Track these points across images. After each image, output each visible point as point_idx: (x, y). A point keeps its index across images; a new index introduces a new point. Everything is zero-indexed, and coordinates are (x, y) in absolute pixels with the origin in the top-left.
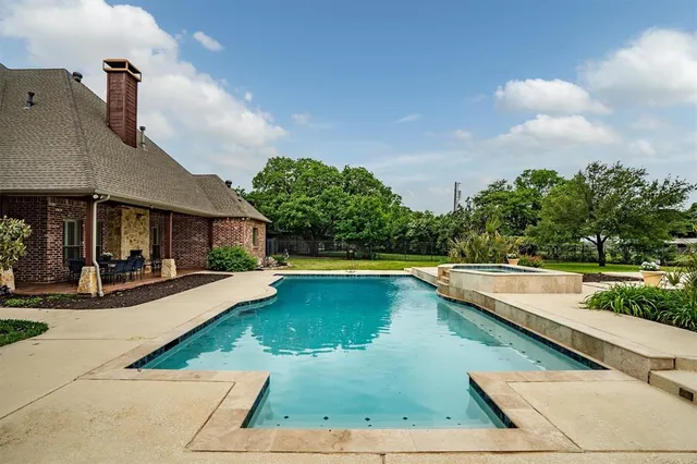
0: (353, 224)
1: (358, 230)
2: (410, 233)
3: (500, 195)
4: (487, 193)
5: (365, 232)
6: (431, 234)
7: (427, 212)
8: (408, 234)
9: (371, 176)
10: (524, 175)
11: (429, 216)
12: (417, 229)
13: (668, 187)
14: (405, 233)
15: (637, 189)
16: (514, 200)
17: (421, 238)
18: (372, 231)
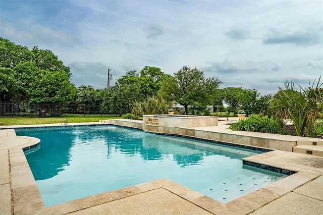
0: (47, 91)
1: (50, 96)
2: (80, 99)
3: (134, 79)
4: (126, 77)
5: (57, 97)
6: (94, 101)
7: (89, 86)
8: (78, 100)
9: (56, 58)
10: (144, 69)
11: (91, 89)
12: (84, 97)
13: (213, 81)
14: (75, 100)
15: (201, 81)
16: (141, 82)
17: (86, 103)
18: (62, 97)
